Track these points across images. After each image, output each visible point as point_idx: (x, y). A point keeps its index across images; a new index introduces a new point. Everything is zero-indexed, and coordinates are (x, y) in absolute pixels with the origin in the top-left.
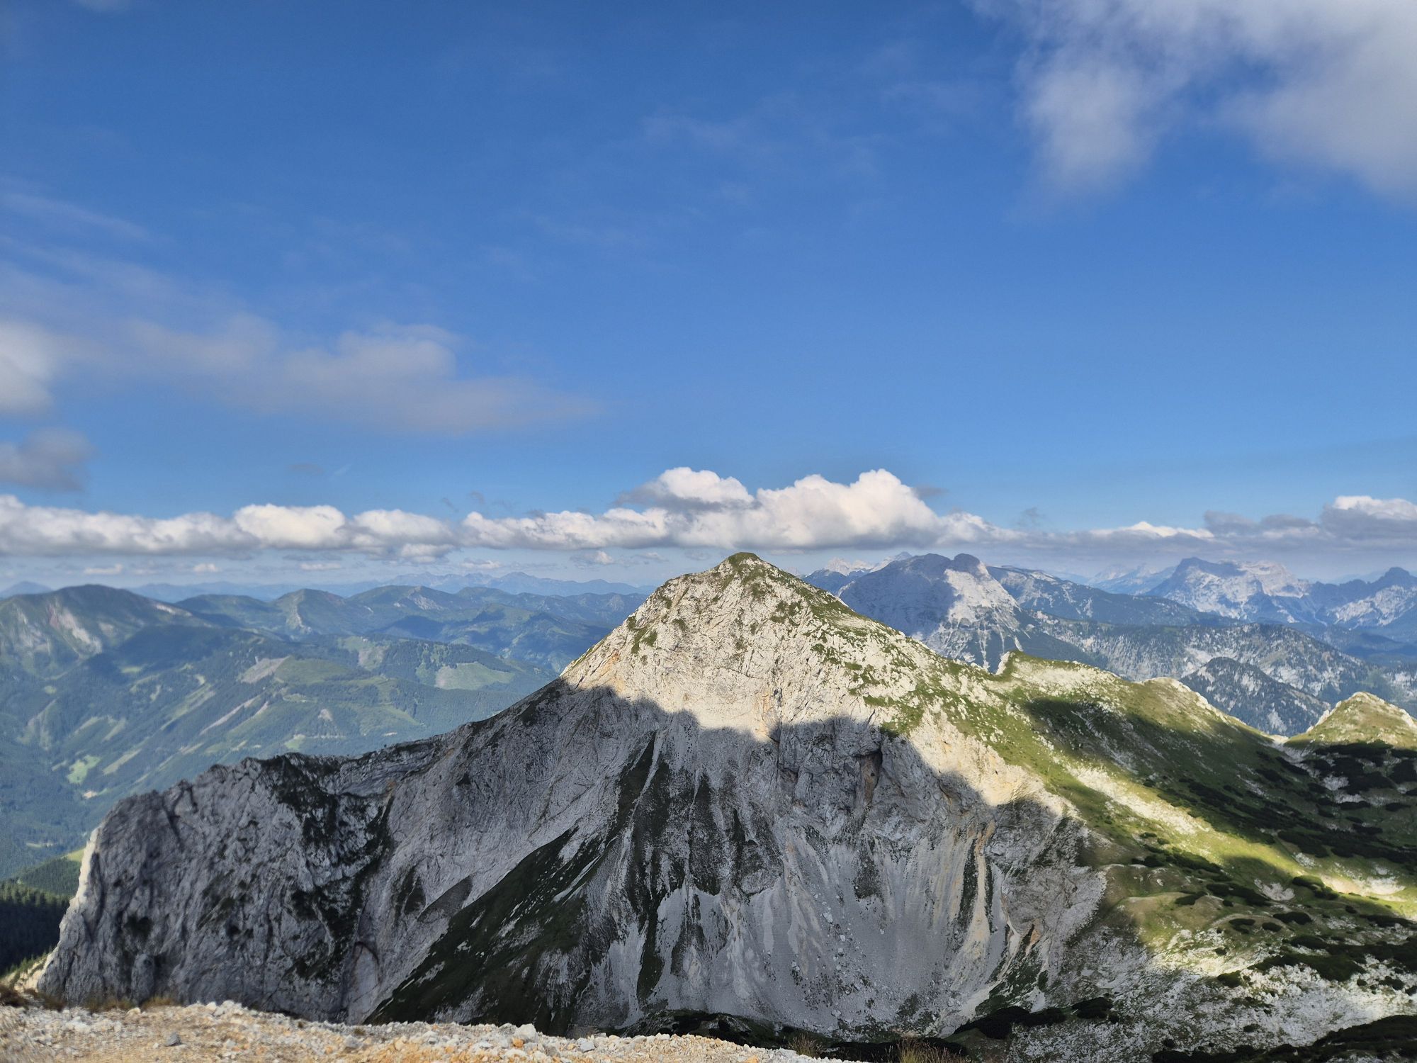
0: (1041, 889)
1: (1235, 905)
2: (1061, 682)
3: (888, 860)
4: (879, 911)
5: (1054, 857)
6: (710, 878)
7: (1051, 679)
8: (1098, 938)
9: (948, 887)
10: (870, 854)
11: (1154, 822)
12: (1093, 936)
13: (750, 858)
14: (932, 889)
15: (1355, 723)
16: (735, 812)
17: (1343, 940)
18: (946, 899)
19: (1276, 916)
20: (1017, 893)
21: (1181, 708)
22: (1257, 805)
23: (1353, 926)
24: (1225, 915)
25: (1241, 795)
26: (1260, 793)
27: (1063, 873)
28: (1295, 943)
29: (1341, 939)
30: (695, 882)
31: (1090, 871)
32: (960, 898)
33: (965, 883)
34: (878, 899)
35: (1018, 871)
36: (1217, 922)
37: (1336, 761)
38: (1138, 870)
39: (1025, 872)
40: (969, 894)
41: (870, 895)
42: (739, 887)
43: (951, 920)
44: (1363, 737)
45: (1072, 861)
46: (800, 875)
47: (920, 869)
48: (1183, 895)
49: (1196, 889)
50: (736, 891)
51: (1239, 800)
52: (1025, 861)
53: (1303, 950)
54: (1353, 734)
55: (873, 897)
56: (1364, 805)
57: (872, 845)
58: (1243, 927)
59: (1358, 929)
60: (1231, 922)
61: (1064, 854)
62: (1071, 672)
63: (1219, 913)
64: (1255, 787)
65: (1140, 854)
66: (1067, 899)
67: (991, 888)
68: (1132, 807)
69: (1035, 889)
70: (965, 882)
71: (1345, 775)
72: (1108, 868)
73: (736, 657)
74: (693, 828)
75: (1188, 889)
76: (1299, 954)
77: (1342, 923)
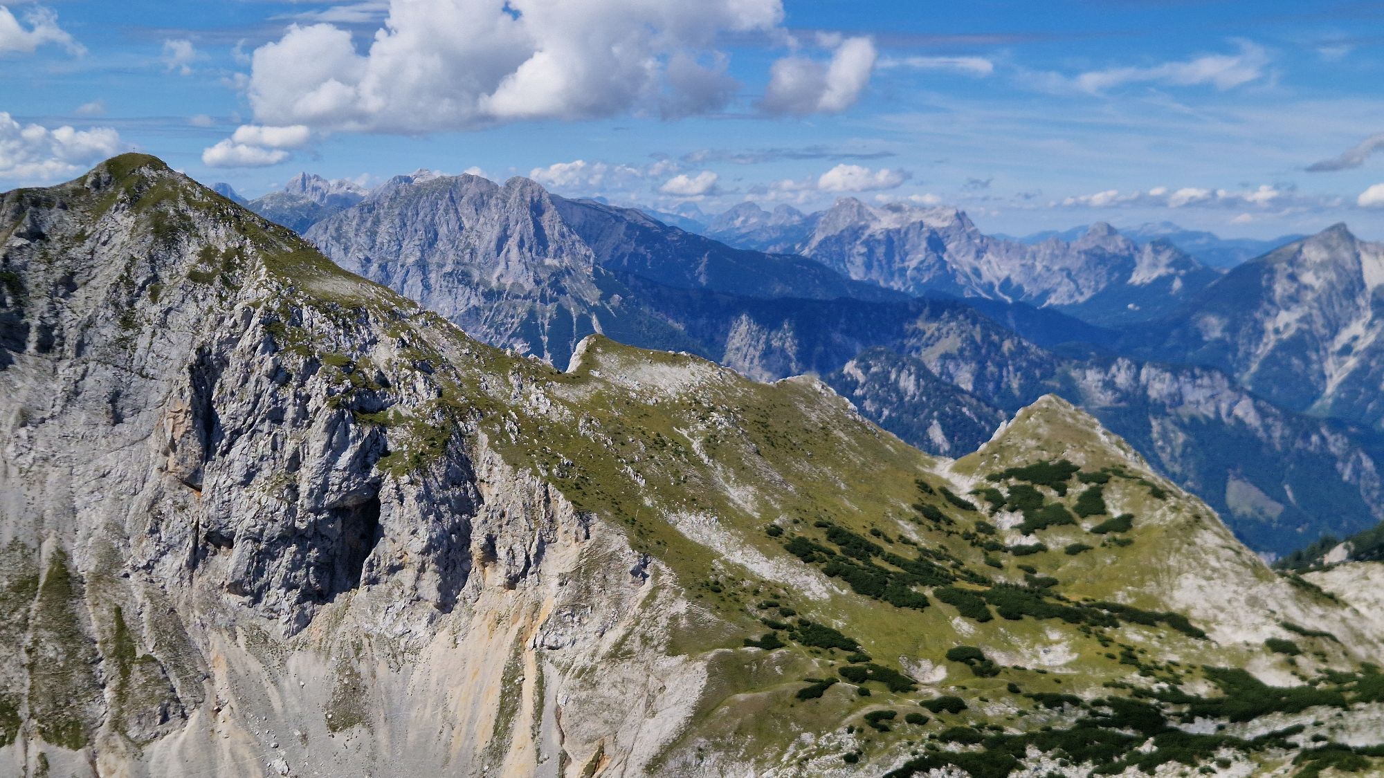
0: (615, 693)
1: (873, 692)
2: (662, 383)
3: (382, 670)
4: (367, 750)
5: (636, 645)
6: (69, 723)
7: (647, 379)
8: (691, 756)
9: (475, 703)
10: (354, 661)
11: (776, 585)
12: (683, 753)
13: (145, 686)
14: (451, 708)
15: (1037, 437)
16: (119, 611)
17: (1002, 730)
18: (472, 720)
19: (923, 704)
20: (581, 703)
21: (823, 421)
22: (911, 555)
23: (1013, 711)
24: (857, 708)
25: (890, 542)
26: (914, 537)
27: (647, 668)
28: (945, 738)
29: (998, 729)
30: (42, 731)
31: (685, 661)
32: (494, 717)
33: (504, 695)
34: (365, 731)
35: (583, 670)
36: (850, 718)
37: (1013, 490)
38: (750, 655)
39: (593, 670)
40: (508, 710)
41: (351, 724)
42: (123, 733)
43: (479, 751)
44: (1045, 456)
45: (661, 648)
46: (235, 706)
47: (434, 679)
48: (808, 685)
49: (824, 675)
50: (118, 740)
51: (888, 548)
52: (593, 655)
53: (953, 747)
54: (1034, 453)
55: (356, 728)
56: (1040, 548)
57: (358, 649)
58: (883, 722)
59: (1021, 713)
60: (866, 717)
61: (651, 639)
62: (676, 369)
63: (852, 705)
64: (911, 531)
65: (755, 634)
66: (648, 705)
67: (542, 698)
68: (749, 566)
69: (607, 694)
70: (503, 692)
71: (1021, 508)
72: (711, 655)
73: (123, 343)
74: (36, 643)
75: (816, 677)
76: (947, 753)
77: (1002, 707)
